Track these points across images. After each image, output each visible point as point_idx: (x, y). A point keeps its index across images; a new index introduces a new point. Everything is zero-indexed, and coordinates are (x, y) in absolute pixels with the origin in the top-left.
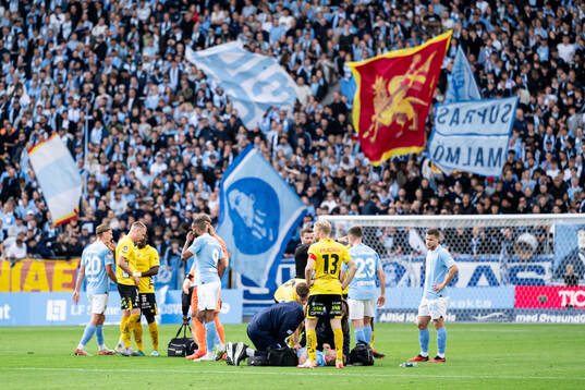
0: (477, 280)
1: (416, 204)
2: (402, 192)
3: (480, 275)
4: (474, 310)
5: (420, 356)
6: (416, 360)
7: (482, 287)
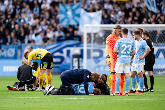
0: (159, 55)
1: (130, 19)
2: (123, 13)
3: (160, 53)
4: (157, 70)
5: (132, 90)
6: (130, 92)
7: (161, 58)
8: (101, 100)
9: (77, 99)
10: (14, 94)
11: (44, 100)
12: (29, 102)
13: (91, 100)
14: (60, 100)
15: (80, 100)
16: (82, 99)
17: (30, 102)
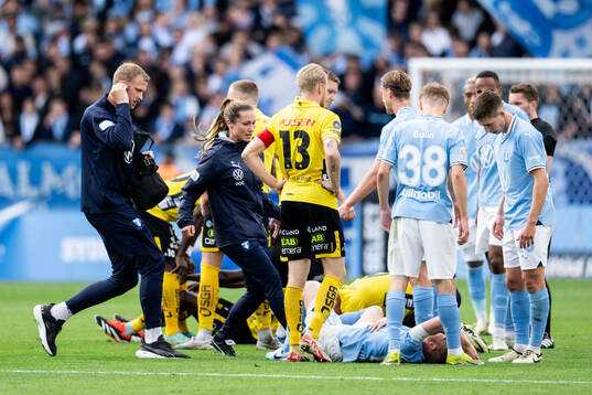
8: (484, 384)
9: (382, 382)
10: (109, 359)
11: (240, 386)
12: (173, 392)
13: (443, 384)
14: (308, 386)
15: (395, 383)
16: (403, 382)
17: (180, 392)
